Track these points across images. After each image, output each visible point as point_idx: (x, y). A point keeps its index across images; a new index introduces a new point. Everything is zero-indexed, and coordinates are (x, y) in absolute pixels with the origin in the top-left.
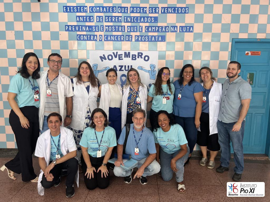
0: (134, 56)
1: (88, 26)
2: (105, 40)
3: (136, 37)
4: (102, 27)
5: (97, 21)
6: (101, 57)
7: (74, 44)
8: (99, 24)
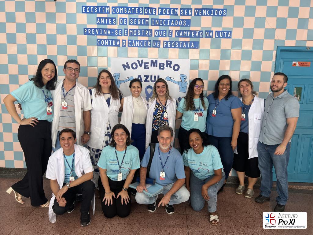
0: (162, 65)
1: (110, 29)
2: (129, 46)
3: (165, 42)
4: (125, 30)
5: (120, 24)
6: (124, 66)
7: (93, 49)
8: (123, 27)
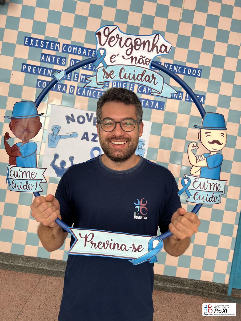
2: (77, 94)
4: (76, 75)
6: (67, 117)
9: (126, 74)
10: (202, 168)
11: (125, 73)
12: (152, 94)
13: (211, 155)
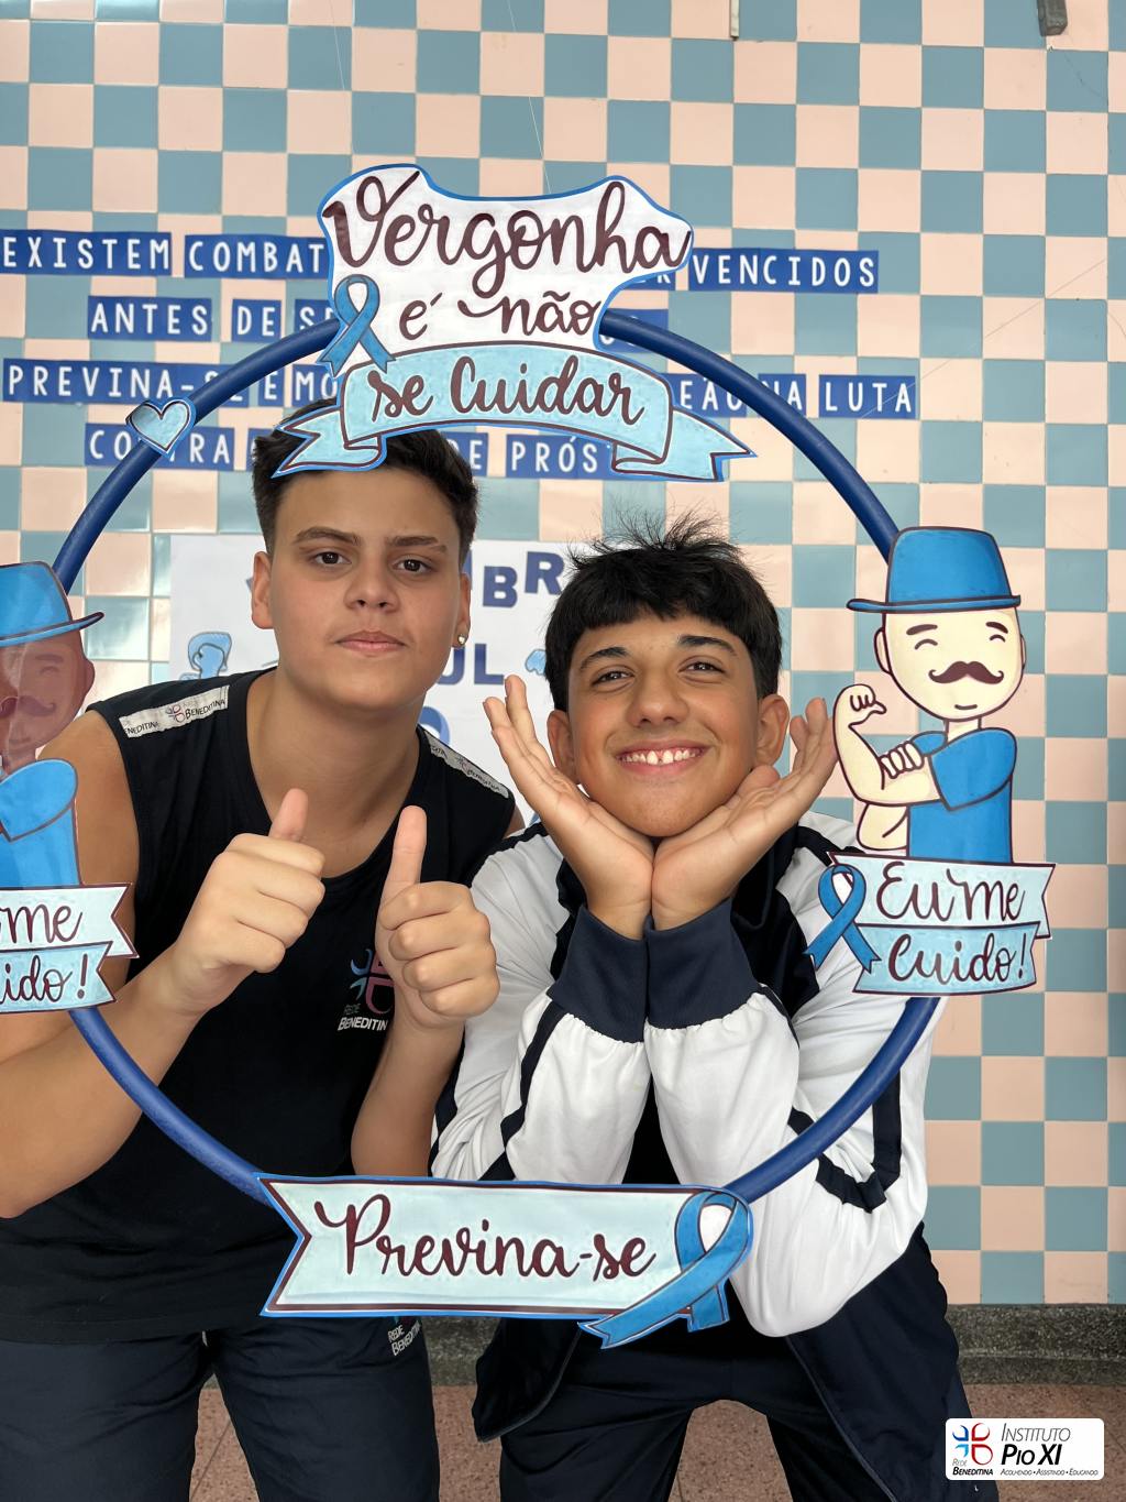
0: (500, 579)
1: (173, 368)
3: (516, 444)
5: (236, 337)
9: (482, 385)
10: (913, 811)
11: (477, 380)
12: (618, 467)
13: (951, 737)
